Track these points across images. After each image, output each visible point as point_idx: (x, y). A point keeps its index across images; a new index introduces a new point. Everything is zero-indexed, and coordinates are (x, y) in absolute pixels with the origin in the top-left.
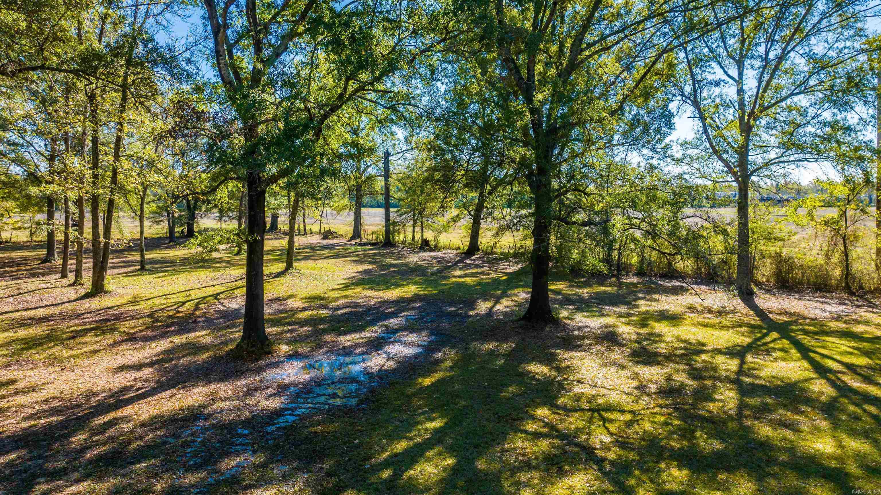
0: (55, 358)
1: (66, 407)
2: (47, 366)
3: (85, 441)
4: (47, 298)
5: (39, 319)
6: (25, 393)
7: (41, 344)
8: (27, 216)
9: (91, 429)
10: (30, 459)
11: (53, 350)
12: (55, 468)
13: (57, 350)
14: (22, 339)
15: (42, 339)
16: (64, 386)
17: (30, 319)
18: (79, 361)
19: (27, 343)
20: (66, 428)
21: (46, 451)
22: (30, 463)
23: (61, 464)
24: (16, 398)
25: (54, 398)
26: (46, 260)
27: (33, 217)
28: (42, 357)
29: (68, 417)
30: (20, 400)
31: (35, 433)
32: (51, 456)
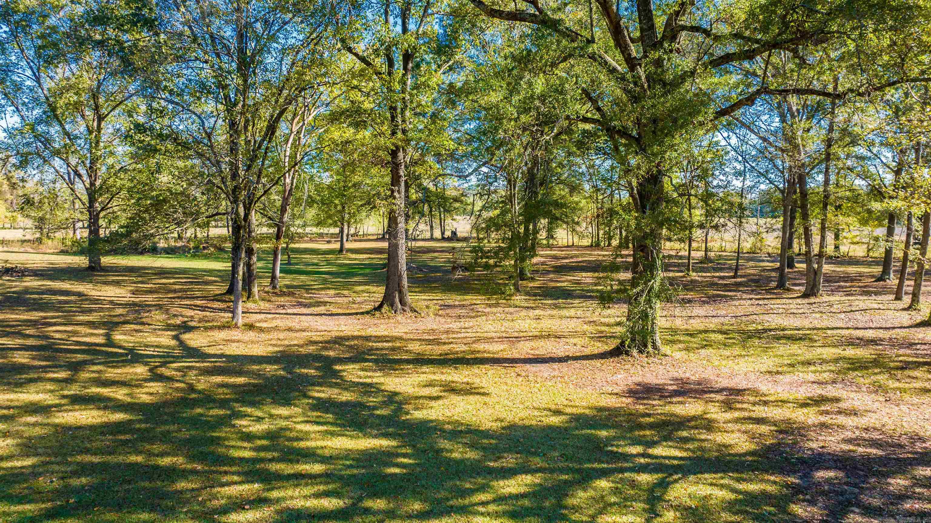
0: (880, 386)
1: (887, 443)
2: (871, 392)
3: (906, 487)
4: (879, 320)
5: (867, 341)
6: (847, 414)
7: (867, 368)
8: (867, 230)
9: (914, 478)
10: (847, 484)
11: (879, 377)
12: (870, 504)
13: (882, 378)
14: (850, 359)
15: (868, 362)
16: (885, 419)
17: (858, 339)
18: (906, 397)
19: (853, 364)
20: (885, 465)
21: (863, 482)
22: (846, 487)
23: (876, 502)
24: (838, 417)
25: (875, 429)
26: (880, 279)
27: (872, 231)
28: (866, 381)
29: (889, 454)
30: (841, 419)
31: (853, 459)
32: (867, 489)
